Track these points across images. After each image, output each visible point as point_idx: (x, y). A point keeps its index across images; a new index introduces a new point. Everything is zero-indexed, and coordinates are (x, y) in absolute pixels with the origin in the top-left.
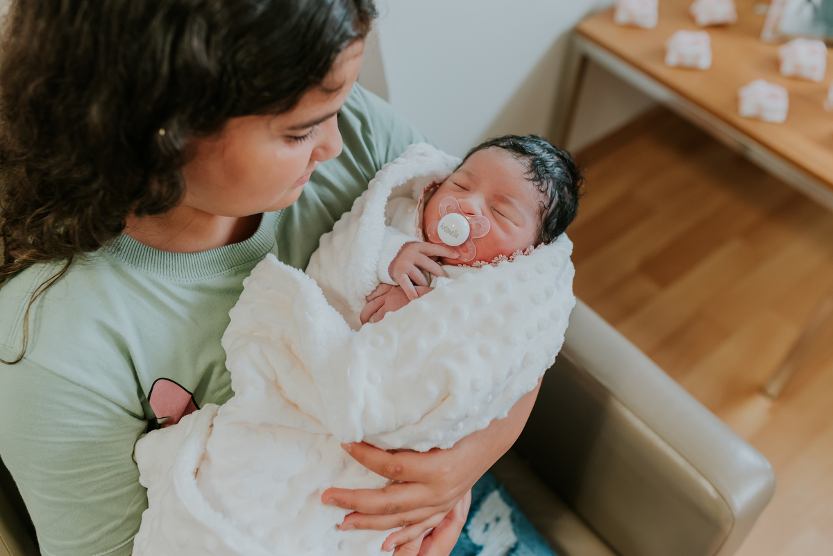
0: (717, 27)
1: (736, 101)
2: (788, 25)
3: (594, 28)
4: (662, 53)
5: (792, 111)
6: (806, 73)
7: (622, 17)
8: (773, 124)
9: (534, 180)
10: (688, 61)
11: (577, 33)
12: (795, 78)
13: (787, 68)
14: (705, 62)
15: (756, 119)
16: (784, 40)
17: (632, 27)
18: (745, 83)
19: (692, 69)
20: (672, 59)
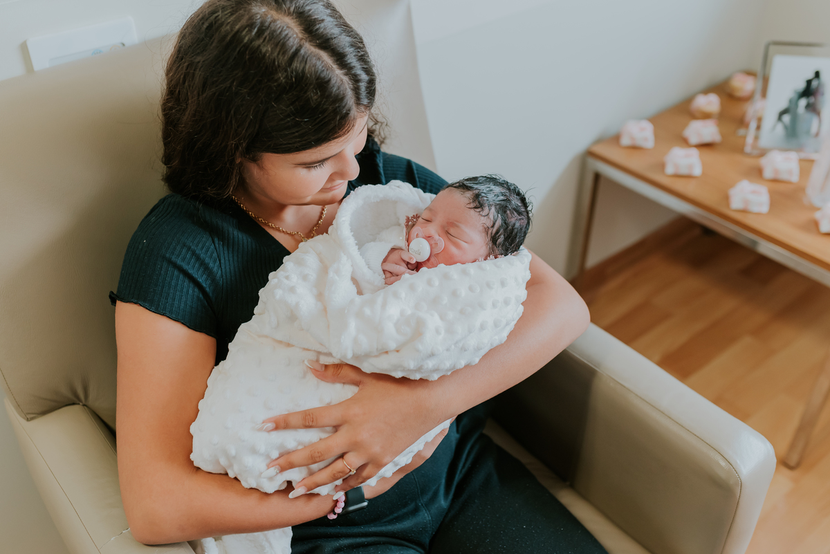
0: (706, 146)
1: (726, 198)
2: (764, 141)
3: (604, 150)
4: (662, 166)
5: (774, 204)
6: (784, 176)
7: (625, 141)
8: (758, 214)
9: (475, 208)
10: (684, 171)
11: (590, 154)
12: (775, 181)
13: (768, 174)
14: (697, 171)
15: (744, 211)
16: (763, 153)
17: (635, 148)
18: (732, 185)
19: (689, 177)
20: (670, 170)
